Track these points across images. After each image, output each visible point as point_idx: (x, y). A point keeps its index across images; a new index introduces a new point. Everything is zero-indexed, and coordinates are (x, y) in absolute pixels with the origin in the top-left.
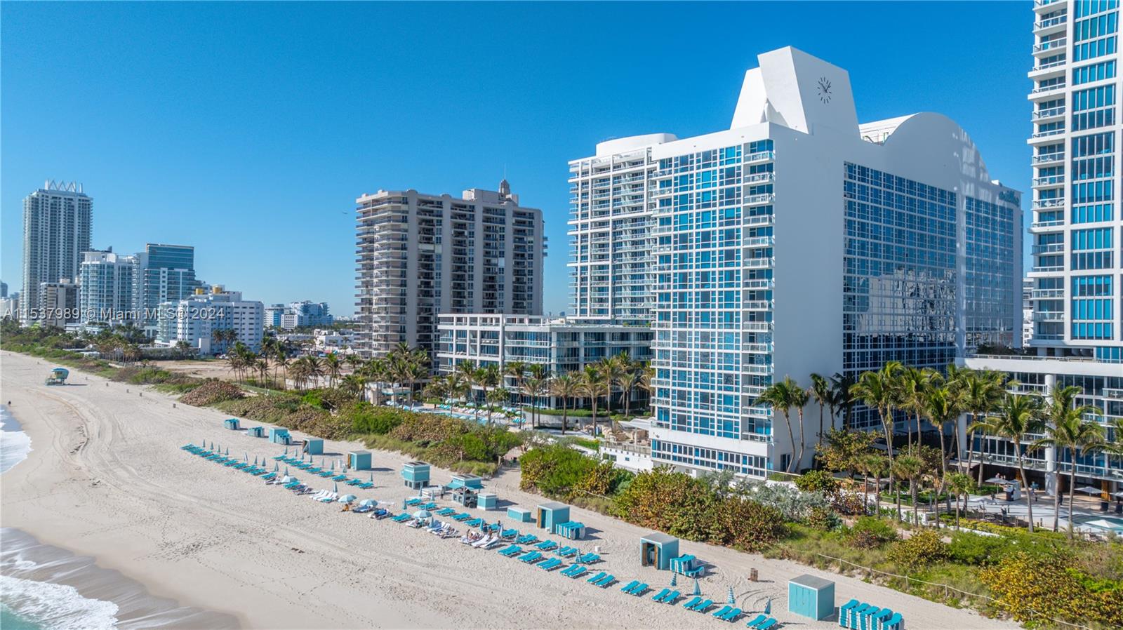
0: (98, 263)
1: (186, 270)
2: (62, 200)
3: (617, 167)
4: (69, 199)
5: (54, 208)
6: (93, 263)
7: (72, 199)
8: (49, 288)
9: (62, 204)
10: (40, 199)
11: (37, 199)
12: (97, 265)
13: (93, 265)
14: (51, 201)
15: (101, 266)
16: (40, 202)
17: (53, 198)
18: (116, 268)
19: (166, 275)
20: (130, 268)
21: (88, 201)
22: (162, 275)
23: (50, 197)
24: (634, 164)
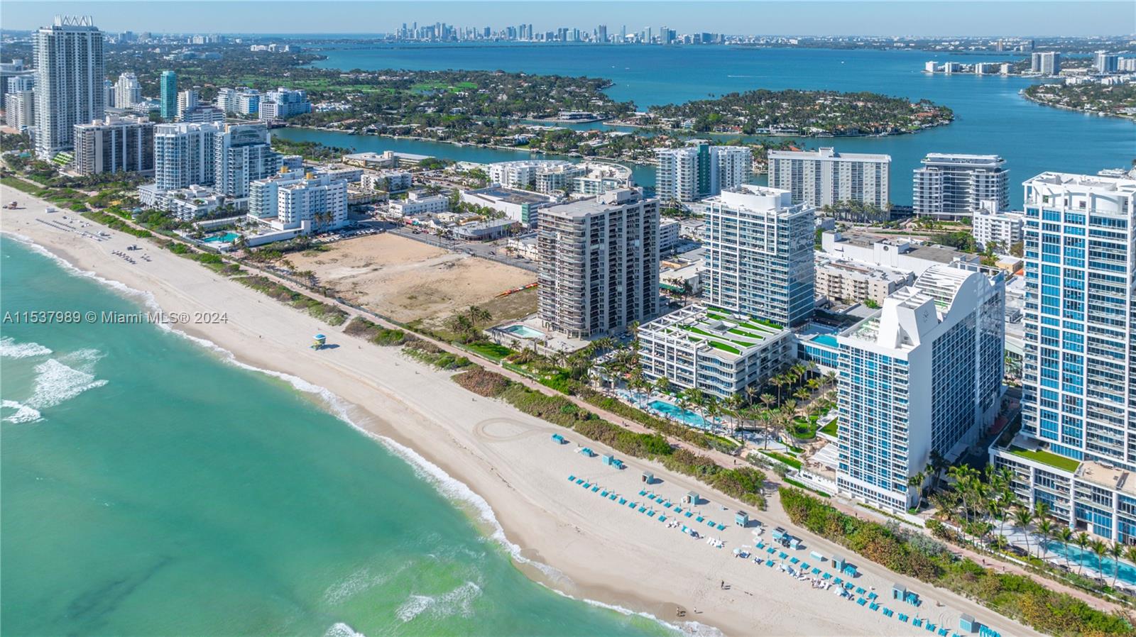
0: (173, 136)
1: (264, 146)
2: (76, 36)
3: (742, 215)
4: (82, 34)
5: (69, 43)
6: (168, 136)
7: (84, 34)
8: (87, 133)
9: (76, 39)
10: (56, 37)
11: (53, 37)
12: (172, 139)
13: (169, 139)
14: (66, 37)
15: (176, 139)
16: (56, 40)
17: (67, 34)
18: (187, 137)
19: (248, 152)
20: (198, 136)
21: (99, 34)
22: (244, 152)
23: (65, 32)
24: (755, 217)
